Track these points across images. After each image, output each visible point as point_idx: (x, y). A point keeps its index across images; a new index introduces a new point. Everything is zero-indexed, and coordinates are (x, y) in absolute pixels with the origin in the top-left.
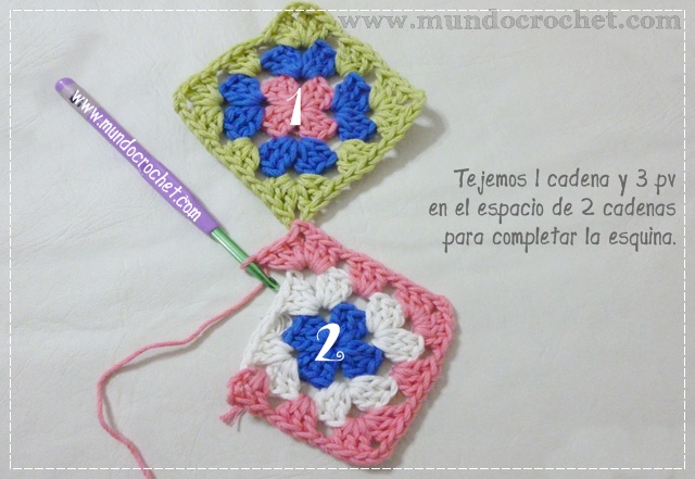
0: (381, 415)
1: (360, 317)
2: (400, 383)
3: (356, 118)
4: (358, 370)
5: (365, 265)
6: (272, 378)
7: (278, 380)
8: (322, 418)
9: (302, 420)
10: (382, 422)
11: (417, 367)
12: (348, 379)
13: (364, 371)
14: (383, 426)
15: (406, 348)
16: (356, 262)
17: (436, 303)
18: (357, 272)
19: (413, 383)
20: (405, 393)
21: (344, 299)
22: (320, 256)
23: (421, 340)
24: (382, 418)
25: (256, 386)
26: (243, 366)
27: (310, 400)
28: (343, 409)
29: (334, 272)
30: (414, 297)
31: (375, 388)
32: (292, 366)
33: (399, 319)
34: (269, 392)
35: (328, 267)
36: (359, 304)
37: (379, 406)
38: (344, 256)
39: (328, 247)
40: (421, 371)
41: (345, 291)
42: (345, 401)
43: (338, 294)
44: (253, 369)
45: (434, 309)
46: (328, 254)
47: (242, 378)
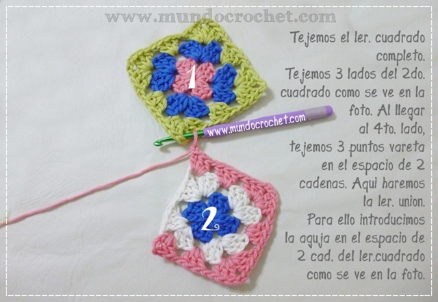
0: (240, 256)
1: (225, 200)
2: (250, 237)
3: (225, 90)
4: (226, 231)
5: (225, 170)
6: (177, 238)
7: (181, 240)
8: (207, 259)
9: (196, 261)
10: (241, 260)
11: (259, 227)
12: (220, 237)
13: (230, 231)
14: (242, 262)
15: (252, 216)
16: (220, 168)
17: (266, 188)
18: (221, 174)
19: (257, 237)
20: (254, 243)
21: (215, 190)
22: (200, 165)
23: (259, 211)
24: (242, 258)
25: (168, 244)
26: (161, 233)
27: (200, 250)
28: (219, 254)
29: (208, 175)
30: (253, 187)
31: (236, 241)
32: (189, 230)
33: (247, 200)
34: (177, 247)
35: (205, 172)
36: (224, 193)
37: (239, 251)
38: (213, 165)
39: (204, 159)
40: (261, 230)
41: (215, 186)
42: (220, 249)
43: (211, 188)
44: (167, 234)
46: (204, 164)
47: (161, 240)
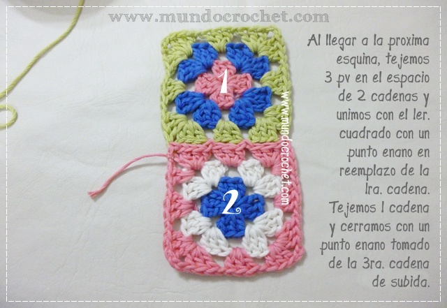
0: (203, 255)
1: (259, 211)
2: (230, 256)
4: (224, 227)
10: (198, 257)
11: (246, 260)
12: (216, 225)
13: (225, 232)
14: (196, 259)
15: (255, 247)
17: (297, 248)
19: (234, 264)
23: (266, 253)
24: (201, 256)
28: (193, 231)
30: (291, 233)
33: (271, 232)
36: (269, 205)
37: (208, 250)
40: (245, 264)
42: (200, 230)
45: (292, 249)
